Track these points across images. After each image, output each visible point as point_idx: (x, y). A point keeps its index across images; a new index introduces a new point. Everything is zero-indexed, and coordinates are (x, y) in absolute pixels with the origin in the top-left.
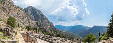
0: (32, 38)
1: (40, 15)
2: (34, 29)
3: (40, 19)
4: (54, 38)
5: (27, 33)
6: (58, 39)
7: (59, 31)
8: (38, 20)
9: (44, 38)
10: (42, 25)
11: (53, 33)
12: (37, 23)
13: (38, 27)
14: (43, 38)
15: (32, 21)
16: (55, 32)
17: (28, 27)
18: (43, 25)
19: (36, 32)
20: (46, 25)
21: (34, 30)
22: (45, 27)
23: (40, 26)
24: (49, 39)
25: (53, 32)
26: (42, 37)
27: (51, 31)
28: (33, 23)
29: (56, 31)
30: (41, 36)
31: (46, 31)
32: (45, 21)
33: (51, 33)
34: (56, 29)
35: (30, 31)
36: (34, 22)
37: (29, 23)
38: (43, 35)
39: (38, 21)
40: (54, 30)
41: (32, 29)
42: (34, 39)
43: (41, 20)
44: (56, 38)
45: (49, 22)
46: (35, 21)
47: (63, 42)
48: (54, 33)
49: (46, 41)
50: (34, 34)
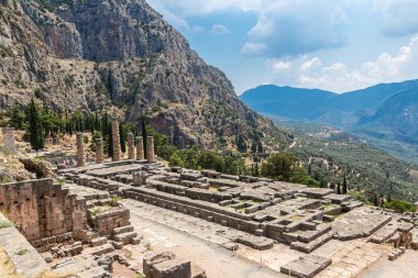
0: (81, 203)
1: (123, 13)
2: (90, 125)
3: (128, 48)
4: (247, 189)
5: (29, 166)
6: (283, 198)
7: (274, 131)
8: (117, 56)
9: (174, 191)
10: (149, 95)
11: (235, 151)
12: (108, 82)
13: (116, 113)
14: (167, 190)
15: (65, 64)
16: (249, 143)
17: (32, 110)
18: (156, 94)
19: (110, 152)
20: (177, 89)
21: (89, 135)
22: (172, 107)
23: (129, 100)
24: (217, 199)
25: (230, 139)
26: (159, 188)
27: (220, 134)
28: (69, 81)
29: (256, 137)
30: (151, 180)
31: (179, 139)
32: (170, 60)
33: (217, 153)
34: (250, 118)
35: (51, 149)
36: (80, 69)
37: (41, 76)
38: (161, 167)
39: (115, 64)
40: (235, 128)
41: (69, 129)
42: (105, 210)
43: (140, 51)
44: (264, 189)
45: (197, 69)
46: (91, 65)
47: (326, 220)
48: (242, 148)
49: (189, 213)
50: (88, 166)
